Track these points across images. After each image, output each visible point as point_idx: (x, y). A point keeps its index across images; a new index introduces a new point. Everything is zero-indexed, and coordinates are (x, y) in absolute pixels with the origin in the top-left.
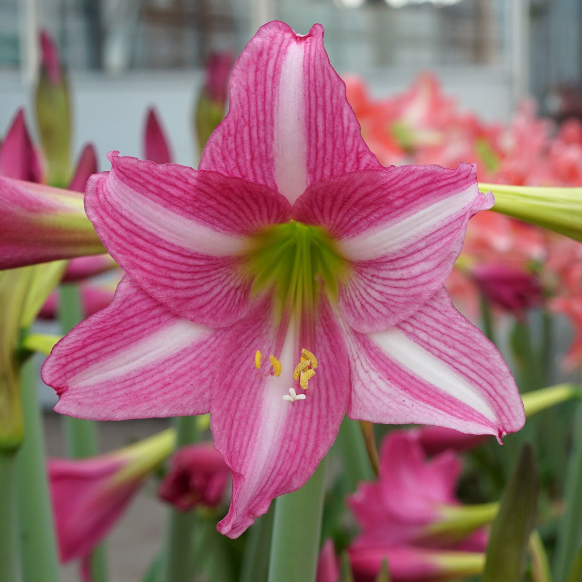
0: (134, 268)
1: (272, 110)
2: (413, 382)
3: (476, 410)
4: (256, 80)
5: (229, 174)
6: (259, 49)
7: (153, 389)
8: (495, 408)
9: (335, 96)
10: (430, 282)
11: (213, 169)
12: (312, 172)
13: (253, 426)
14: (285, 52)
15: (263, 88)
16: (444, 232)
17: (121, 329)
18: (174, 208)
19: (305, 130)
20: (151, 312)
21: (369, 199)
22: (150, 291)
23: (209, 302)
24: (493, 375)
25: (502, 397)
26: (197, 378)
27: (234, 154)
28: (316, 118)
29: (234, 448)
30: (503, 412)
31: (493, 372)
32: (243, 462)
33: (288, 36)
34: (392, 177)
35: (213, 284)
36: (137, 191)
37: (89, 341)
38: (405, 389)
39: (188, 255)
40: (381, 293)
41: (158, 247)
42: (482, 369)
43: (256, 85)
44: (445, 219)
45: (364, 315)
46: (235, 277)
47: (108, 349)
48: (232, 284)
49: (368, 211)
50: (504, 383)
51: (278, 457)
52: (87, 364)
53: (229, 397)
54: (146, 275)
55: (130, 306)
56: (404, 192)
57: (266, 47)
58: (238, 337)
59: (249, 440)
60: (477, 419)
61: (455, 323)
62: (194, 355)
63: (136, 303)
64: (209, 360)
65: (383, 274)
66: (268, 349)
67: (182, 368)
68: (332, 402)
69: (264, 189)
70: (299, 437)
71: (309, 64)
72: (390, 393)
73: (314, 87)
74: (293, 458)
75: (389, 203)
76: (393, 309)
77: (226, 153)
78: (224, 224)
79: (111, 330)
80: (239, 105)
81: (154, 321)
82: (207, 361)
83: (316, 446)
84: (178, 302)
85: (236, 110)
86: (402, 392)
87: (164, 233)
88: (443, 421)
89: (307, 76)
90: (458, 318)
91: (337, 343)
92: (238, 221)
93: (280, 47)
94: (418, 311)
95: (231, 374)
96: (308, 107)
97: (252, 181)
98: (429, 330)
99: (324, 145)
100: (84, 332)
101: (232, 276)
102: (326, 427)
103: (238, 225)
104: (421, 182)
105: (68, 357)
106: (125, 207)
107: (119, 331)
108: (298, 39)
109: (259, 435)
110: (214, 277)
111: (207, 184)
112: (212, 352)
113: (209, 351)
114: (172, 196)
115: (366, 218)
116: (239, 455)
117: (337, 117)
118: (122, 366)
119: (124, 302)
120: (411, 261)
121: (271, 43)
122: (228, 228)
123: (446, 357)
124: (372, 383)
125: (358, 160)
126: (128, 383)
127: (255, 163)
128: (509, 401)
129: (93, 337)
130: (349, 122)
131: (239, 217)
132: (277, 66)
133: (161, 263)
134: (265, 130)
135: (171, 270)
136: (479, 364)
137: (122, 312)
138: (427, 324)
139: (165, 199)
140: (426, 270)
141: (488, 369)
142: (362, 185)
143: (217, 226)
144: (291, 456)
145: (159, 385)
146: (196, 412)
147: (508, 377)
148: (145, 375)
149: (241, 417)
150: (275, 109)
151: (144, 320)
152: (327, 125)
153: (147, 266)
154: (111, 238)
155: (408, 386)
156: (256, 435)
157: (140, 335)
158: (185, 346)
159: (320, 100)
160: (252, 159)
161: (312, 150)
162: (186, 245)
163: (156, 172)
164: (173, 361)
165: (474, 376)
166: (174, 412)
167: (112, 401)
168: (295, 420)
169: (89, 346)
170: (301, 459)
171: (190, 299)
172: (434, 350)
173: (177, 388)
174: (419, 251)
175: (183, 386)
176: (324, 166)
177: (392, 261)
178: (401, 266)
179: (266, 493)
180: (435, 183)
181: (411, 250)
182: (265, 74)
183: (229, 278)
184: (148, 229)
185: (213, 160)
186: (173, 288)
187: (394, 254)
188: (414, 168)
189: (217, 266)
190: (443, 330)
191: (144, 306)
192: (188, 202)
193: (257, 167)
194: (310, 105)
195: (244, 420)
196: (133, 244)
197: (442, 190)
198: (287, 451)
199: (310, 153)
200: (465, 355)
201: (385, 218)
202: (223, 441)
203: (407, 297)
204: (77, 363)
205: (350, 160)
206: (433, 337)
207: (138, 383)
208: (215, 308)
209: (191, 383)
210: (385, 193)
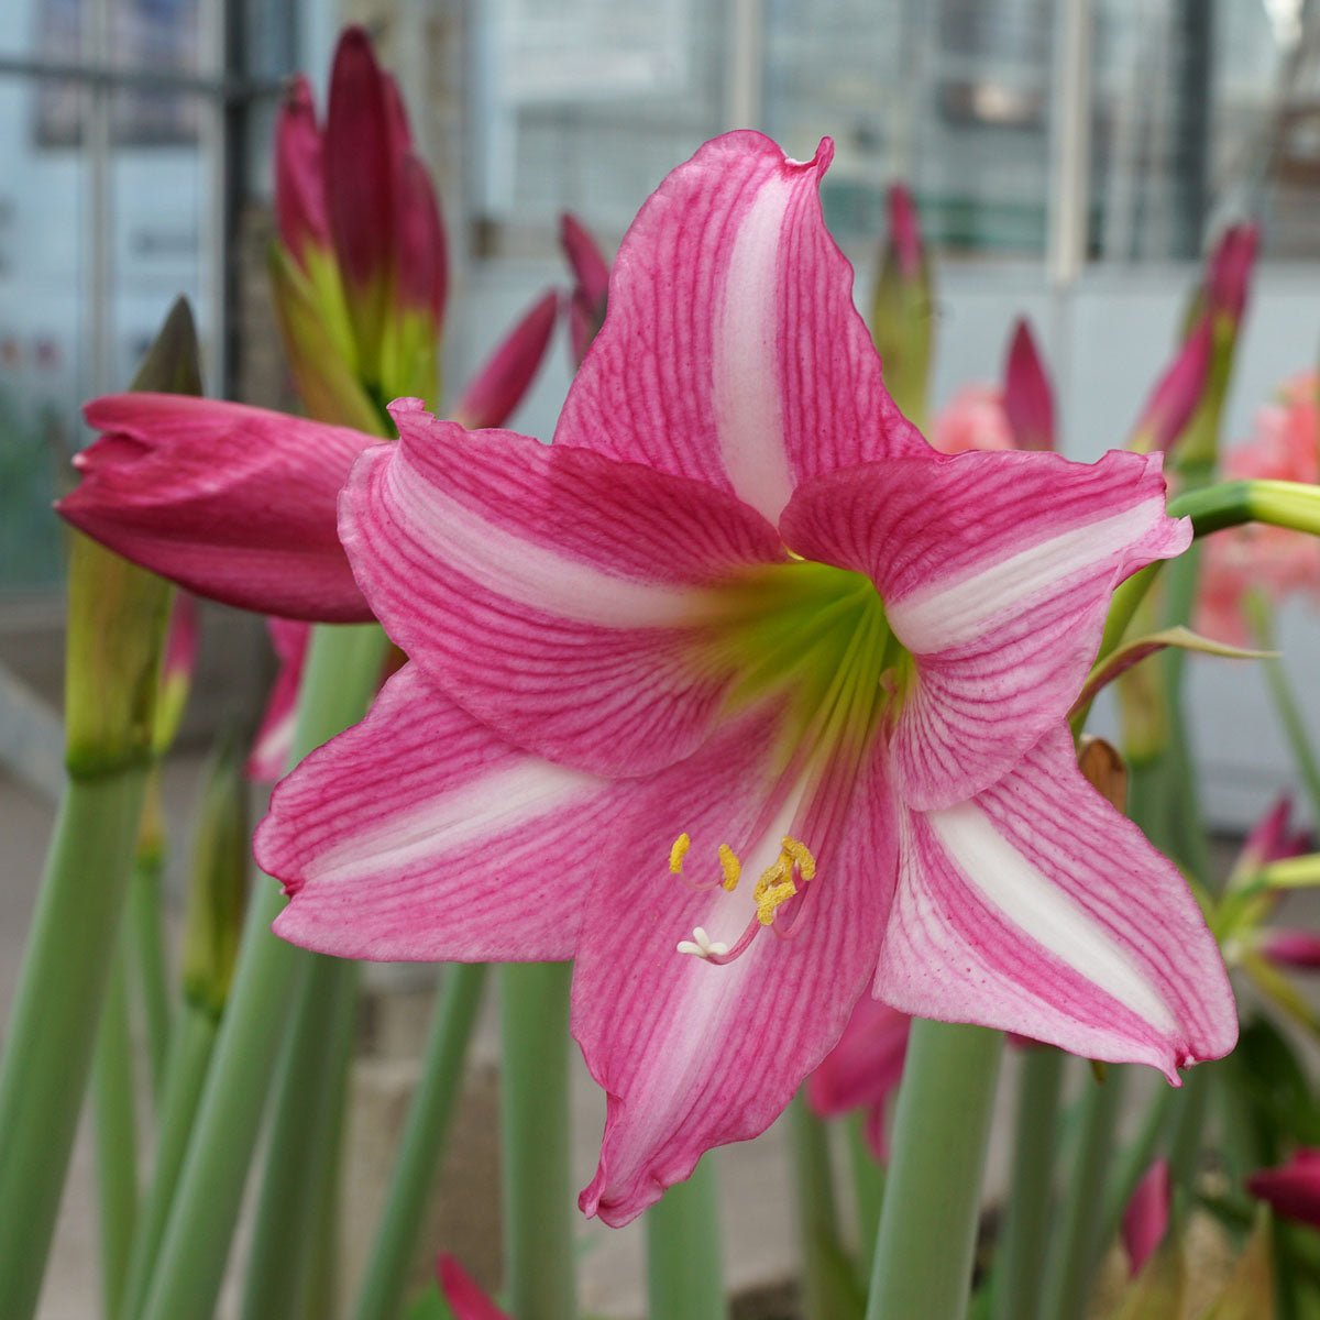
0: (422, 646)
1: (709, 320)
2: (995, 928)
3: (1124, 1003)
4: (676, 256)
5: (620, 455)
6: (691, 190)
7: (456, 899)
8: (1171, 1003)
9: (832, 294)
10: (1031, 712)
11: (584, 445)
12: (798, 457)
13: (669, 992)
14: (751, 198)
15: (691, 271)
16: (1069, 604)
17: (395, 771)
18: (506, 522)
19: (776, 366)
20: (461, 738)
21: (915, 522)
22: (458, 694)
23: (600, 723)
24: (1167, 928)
25: (1187, 981)
26: (556, 882)
27: (625, 413)
28: (797, 342)
29: (618, 1038)
30: (1190, 1014)
31: (1166, 921)
32: (637, 1069)
33: (769, 162)
34: (954, 476)
35: (613, 685)
36: (434, 484)
37: (332, 792)
38: (977, 942)
39: (544, 622)
40: (949, 726)
41: (477, 602)
42: (1143, 912)
43: (677, 266)
44: (1071, 574)
45: (921, 774)
46: (674, 672)
47: (372, 810)
48: (664, 687)
49: (918, 547)
50: (1190, 949)
51: (718, 1064)
52: (332, 838)
53: (625, 927)
54: (448, 661)
55: (413, 724)
56: (983, 510)
57: (708, 186)
58: (669, 799)
59: (656, 1022)
60: (1122, 1024)
61: (1085, 808)
62: (555, 834)
63: (426, 718)
64: (591, 845)
65: (954, 686)
66: (742, 825)
67: (525, 859)
68: (848, 955)
69: (703, 491)
70: (767, 1023)
71: (792, 223)
72: (945, 948)
73: (795, 273)
74: (748, 1068)
75: (954, 534)
76: (965, 764)
77: (610, 412)
78: (628, 560)
79: (375, 771)
80: (632, 309)
81: (467, 758)
82: (585, 847)
83: (800, 1046)
84: (520, 721)
85: (625, 319)
86: (969, 949)
87: (488, 576)
88: (1039, 1026)
89: (785, 250)
90: (1088, 798)
91: (882, 823)
92: (661, 554)
93: (743, 186)
94: (1013, 772)
95: (640, 877)
96: (783, 316)
97: (674, 473)
98: (1034, 816)
99: (815, 400)
100: (321, 773)
101: (665, 670)
102: (826, 1007)
103: (664, 563)
104: (1019, 491)
105: (298, 821)
106: (411, 517)
107: (391, 774)
108: (788, 170)
109: (679, 1013)
110: (615, 672)
111: (573, 475)
112: (600, 827)
113: (593, 826)
114: (502, 498)
115: (914, 562)
116: (630, 1053)
117: (837, 339)
118: (399, 846)
119: (398, 715)
120: (999, 662)
121: (722, 177)
122: (637, 569)
123: (1065, 880)
124: (918, 922)
125: (884, 435)
126: (409, 884)
127: (675, 434)
128: (1201, 989)
129: (338, 783)
130: (861, 352)
131: (663, 547)
132: (729, 227)
133: (483, 637)
134: (693, 363)
135: (505, 652)
136: (1137, 901)
137: (395, 735)
138: (1030, 802)
139: (486, 503)
140: (1027, 685)
141: (1155, 916)
142: (898, 491)
143: (610, 564)
144: (744, 1064)
145: (472, 893)
146: (544, 954)
147: (1201, 936)
148: (445, 871)
149: (646, 972)
150: (716, 321)
151: (446, 753)
152: (819, 356)
153: (452, 643)
154: (378, 580)
155: (983, 937)
156: (673, 1013)
157: (438, 786)
158: (538, 813)
159: (806, 301)
160: (668, 425)
161: (792, 410)
162: (538, 603)
163: (464, 446)
164: (508, 843)
165: (1125, 928)
166: (493, 952)
167: (375, 919)
168: (764, 986)
169: (333, 803)
170: (766, 1072)
171: (550, 715)
172: (1042, 862)
173: (508, 901)
174: (1014, 642)
175: (522, 897)
176: (819, 446)
177: (966, 659)
178: (982, 672)
179: (687, 1138)
180: (1051, 493)
181: (998, 640)
182: (700, 242)
183: (657, 674)
184: (455, 565)
185: (583, 424)
186: (510, 690)
187: (968, 645)
188: (1005, 458)
189: (622, 648)
190: (1061, 820)
191: (445, 725)
192: (537, 511)
193: (680, 443)
194: (786, 313)
195: (652, 978)
196: (423, 594)
197: (1068, 509)
198: (738, 1052)
199: (789, 417)
200: (1107, 879)
201: (947, 564)
202: (593, 1022)
203: (991, 740)
204: (315, 835)
205: (869, 435)
206: (1040, 832)
207: (429, 885)
208: (613, 735)
209: (540, 892)
210: (944, 509)
